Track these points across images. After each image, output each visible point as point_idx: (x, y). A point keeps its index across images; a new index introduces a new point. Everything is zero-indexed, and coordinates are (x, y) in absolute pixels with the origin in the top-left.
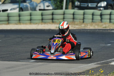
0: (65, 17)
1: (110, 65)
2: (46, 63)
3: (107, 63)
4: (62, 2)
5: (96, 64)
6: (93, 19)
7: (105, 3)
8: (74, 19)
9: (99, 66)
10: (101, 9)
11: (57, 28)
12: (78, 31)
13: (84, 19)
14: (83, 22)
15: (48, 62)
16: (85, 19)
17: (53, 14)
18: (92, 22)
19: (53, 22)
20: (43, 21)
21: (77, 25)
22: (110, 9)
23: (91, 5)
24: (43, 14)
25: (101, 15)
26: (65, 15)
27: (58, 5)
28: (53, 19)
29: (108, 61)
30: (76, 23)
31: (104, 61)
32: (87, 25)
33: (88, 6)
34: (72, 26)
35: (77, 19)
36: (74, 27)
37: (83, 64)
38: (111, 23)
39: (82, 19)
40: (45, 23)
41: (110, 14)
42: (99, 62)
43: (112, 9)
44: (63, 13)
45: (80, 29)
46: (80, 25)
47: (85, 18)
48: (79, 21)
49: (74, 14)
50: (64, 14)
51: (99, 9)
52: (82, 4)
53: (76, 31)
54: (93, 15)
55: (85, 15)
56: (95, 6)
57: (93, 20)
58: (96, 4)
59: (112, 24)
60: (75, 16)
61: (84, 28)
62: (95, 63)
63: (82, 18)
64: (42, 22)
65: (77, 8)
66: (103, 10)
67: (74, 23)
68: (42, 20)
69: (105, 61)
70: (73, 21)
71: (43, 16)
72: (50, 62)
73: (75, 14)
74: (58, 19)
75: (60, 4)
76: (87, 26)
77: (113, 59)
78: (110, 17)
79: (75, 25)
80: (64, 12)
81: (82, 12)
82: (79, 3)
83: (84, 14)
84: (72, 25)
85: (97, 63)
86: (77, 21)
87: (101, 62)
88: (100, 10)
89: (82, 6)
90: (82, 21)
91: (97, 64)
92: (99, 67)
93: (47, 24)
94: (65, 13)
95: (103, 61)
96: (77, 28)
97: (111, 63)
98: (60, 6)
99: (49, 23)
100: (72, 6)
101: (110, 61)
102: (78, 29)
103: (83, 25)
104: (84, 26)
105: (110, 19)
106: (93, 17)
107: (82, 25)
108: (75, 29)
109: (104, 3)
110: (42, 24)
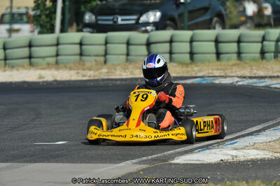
0: (60, 52)
1: (171, 164)
2: (15, 164)
3: (163, 161)
4: (53, 16)
5: (136, 163)
6: (128, 54)
7: (158, 14)
8: (81, 54)
9: (144, 166)
10: (149, 28)
11: (40, 77)
12: (92, 84)
13: (106, 54)
14: (105, 62)
15: (21, 162)
16: (109, 54)
17: (30, 46)
18: (127, 60)
19: (31, 64)
20: (8, 62)
21: (90, 69)
22: (170, 29)
23: (122, 20)
24: (7, 46)
25: (148, 44)
26: (60, 47)
27: (42, 22)
28: (30, 57)
29: (165, 156)
30: (88, 64)
31: (156, 156)
32: (115, 69)
33: (115, 22)
34: (78, 73)
35: (89, 56)
36: (84, 76)
37: (106, 163)
38: (174, 62)
39: (102, 56)
40: (13, 67)
41: (171, 42)
42: (145, 158)
43: (176, 28)
44: (55, 42)
45: (96, 78)
46: (98, 70)
47: (109, 51)
48: (96, 60)
49: (81, 44)
50: (58, 44)
51: (143, 29)
52: (99, 18)
53: (88, 83)
54: (128, 43)
55: (109, 45)
56: (133, 22)
57: (129, 57)
58: (135, 17)
59: (175, 64)
60: (84, 47)
61: (106, 77)
62: (134, 161)
63: (103, 53)
64: (6, 64)
65: (89, 30)
66: (152, 31)
67: (84, 65)
68: (5, 59)
69: (159, 155)
70: (81, 59)
71: (8, 51)
72: (24, 162)
73: (84, 42)
74: (43, 58)
75: (48, 20)
76: (113, 71)
77: (178, 150)
78: (171, 47)
79: (84, 70)
80: (58, 39)
81: (100, 37)
82: (93, 17)
83: (106, 43)
84: (78, 69)
85: (140, 160)
86: (89, 61)
87: (150, 157)
88: (146, 31)
89: (100, 22)
90: (102, 59)
91: (140, 163)
92: (143, 170)
93: (18, 70)
94: (61, 41)
95: (154, 156)
96: (90, 76)
97: (173, 158)
98: (48, 26)
99: (23, 66)
100: (78, 25)
101: (172, 154)
102: (92, 78)
103: (104, 70)
104: (107, 73)
105: (171, 53)
106: (128, 49)
107: (101, 69)
108: (84, 78)
109: (155, 15)
110: (5, 71)
